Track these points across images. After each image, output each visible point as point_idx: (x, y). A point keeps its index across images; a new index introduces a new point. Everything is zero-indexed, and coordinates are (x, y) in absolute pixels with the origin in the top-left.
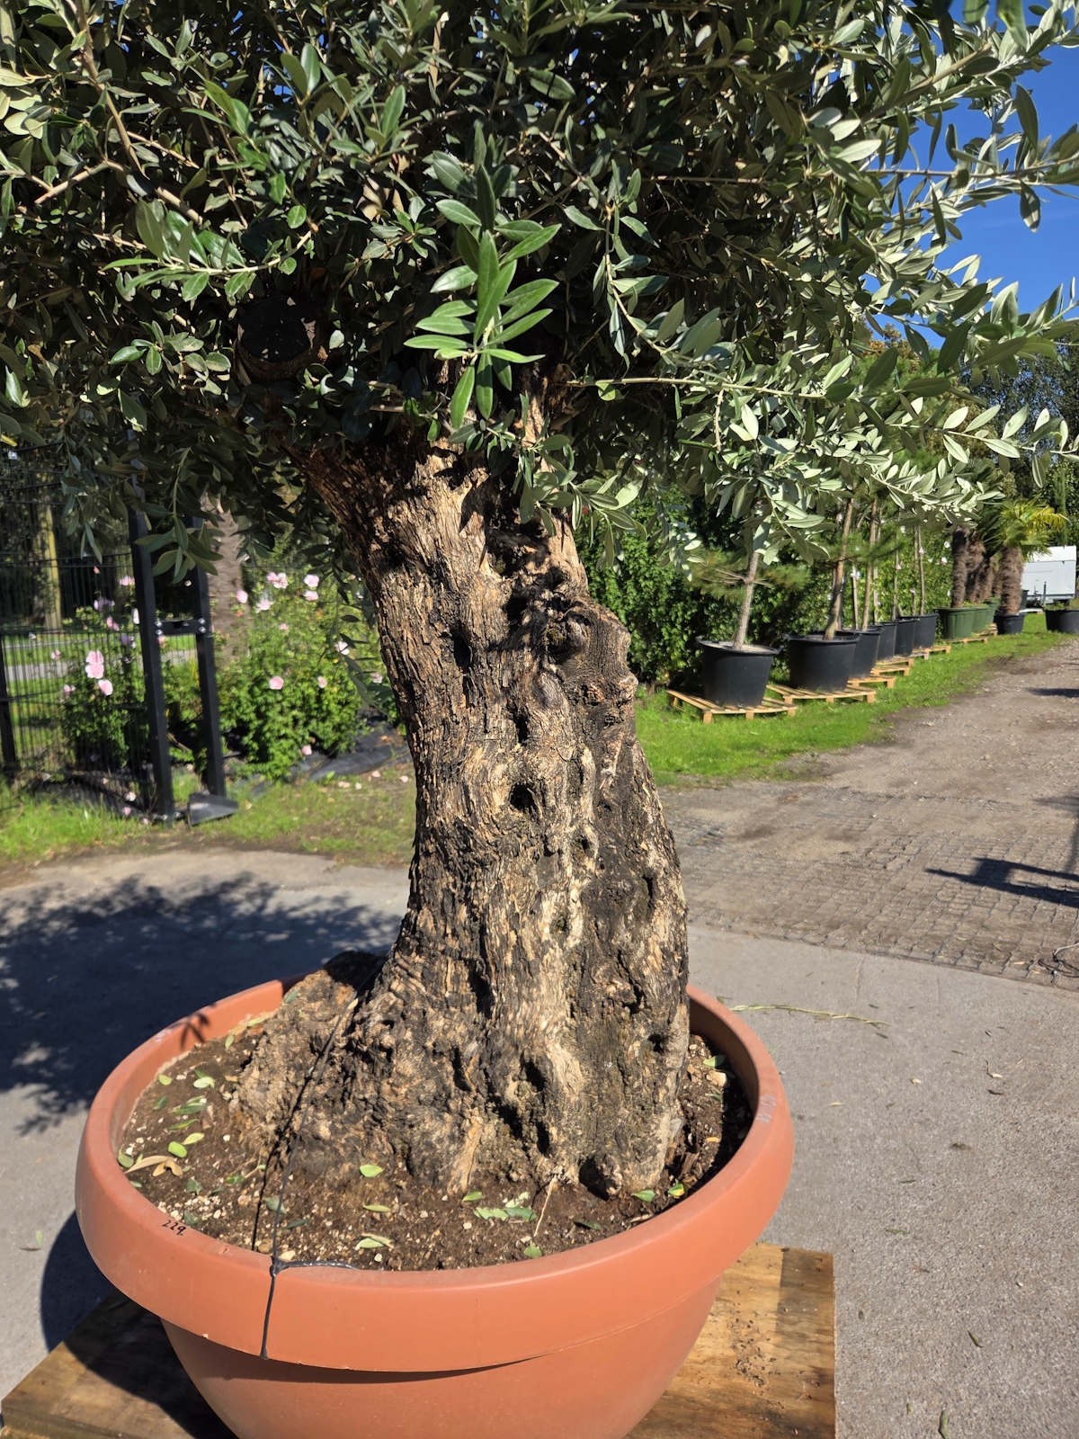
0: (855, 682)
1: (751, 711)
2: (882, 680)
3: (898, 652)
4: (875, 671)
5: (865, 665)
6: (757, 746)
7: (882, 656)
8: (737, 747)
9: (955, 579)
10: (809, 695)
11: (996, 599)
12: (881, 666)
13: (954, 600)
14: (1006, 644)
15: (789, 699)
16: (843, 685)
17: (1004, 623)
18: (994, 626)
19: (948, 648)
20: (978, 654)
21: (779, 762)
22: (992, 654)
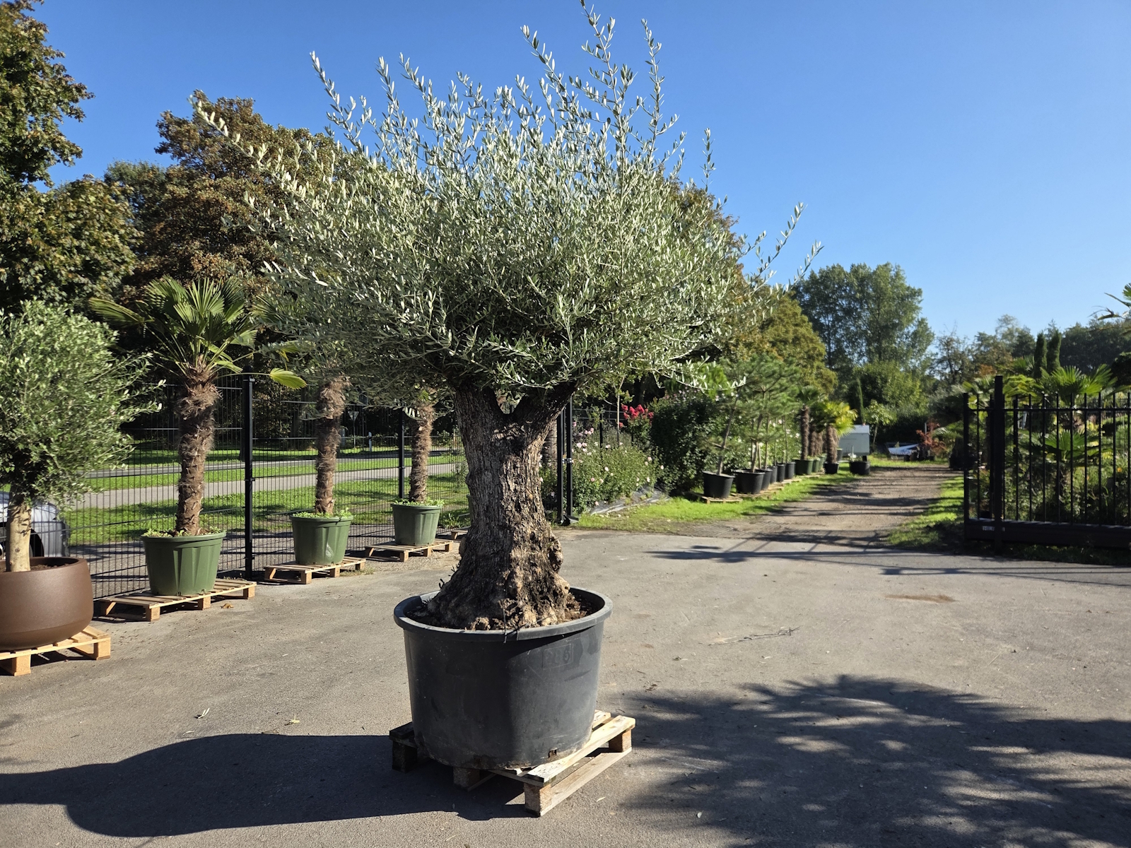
0: (762, 492)
1: (725, 500)
2: (773, 491)
4: (769, 488)
7: (771, 482)
8: (727, 511)
9: (803, 445)
10: (745, 495)
11: (824, 456)
12: (772, 487)
13: (803, 455)
15: (737, 497)
16: (759, 493)
18: (823, 471)
19: (800, 480)
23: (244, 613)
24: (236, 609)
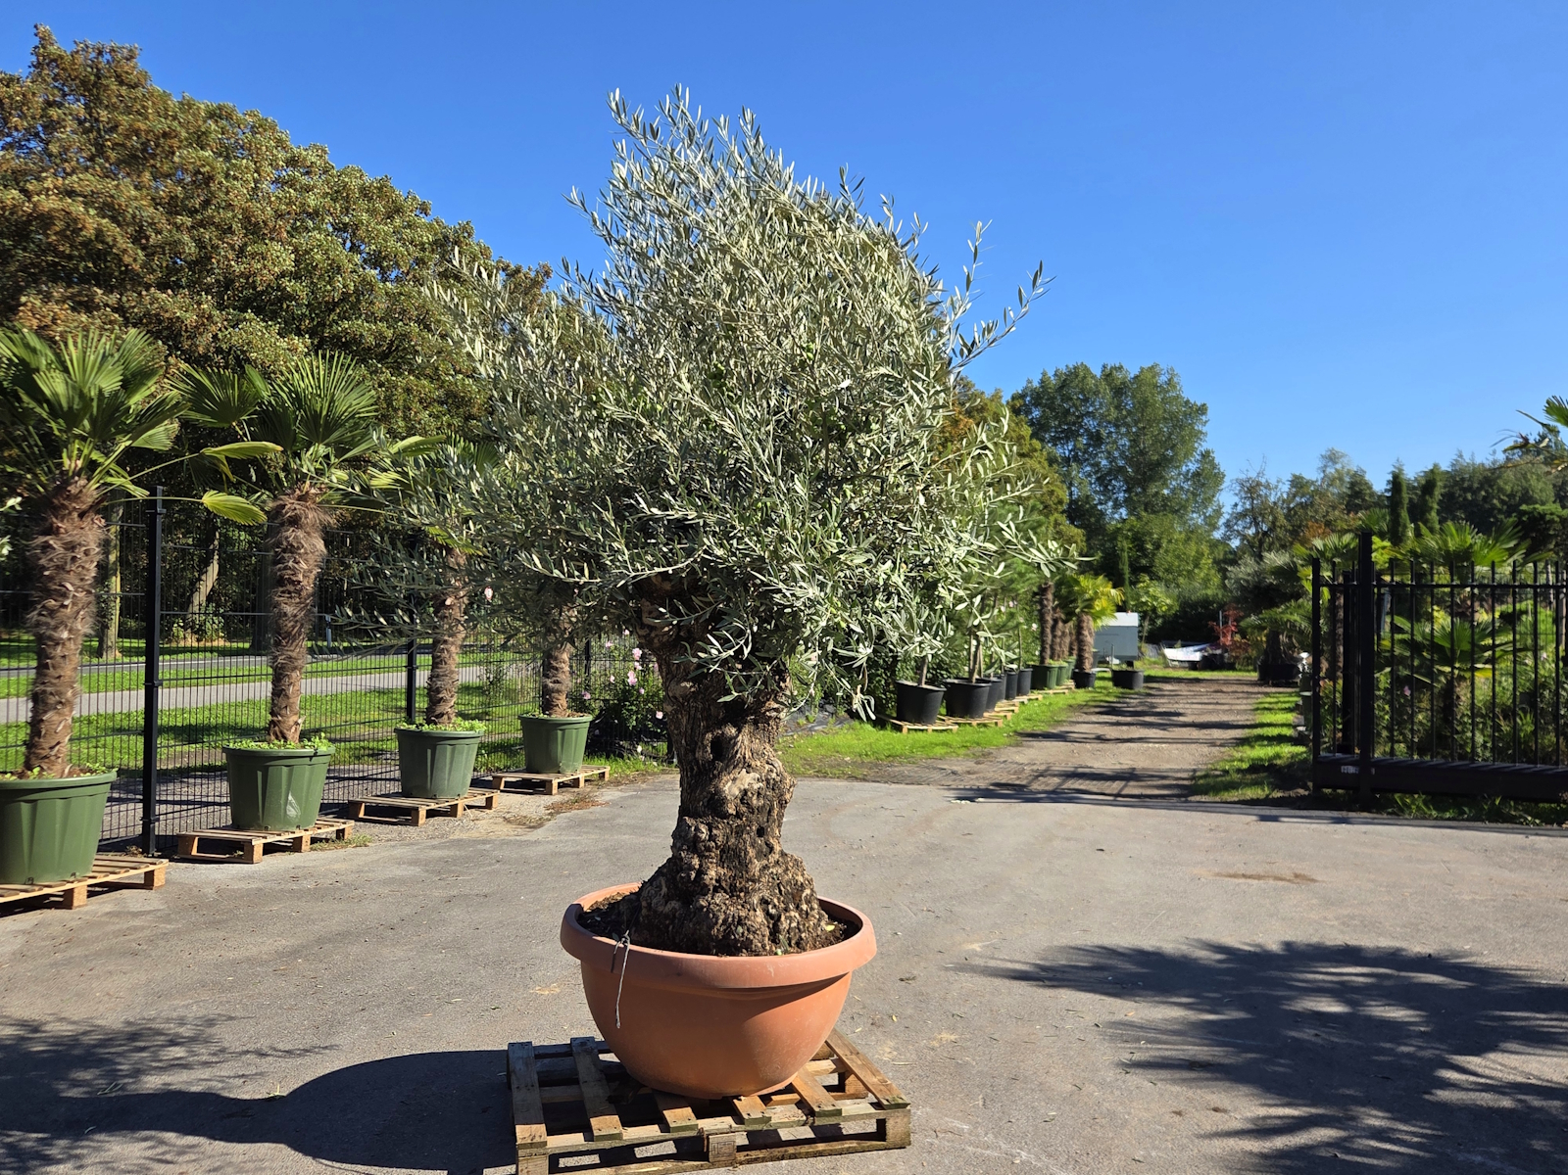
0: (986, 714)
1: (931, 728)
2: (1002, 714)
3: (1008, 697)
4: (996, 709)
5: (991, 705)
6: (945, 744)
7: (999, 698)
8: (937, 745)
9: (1043, 642)
10: (960, 720)
11: (1073, 659)
12: (1002, 706)
13: (1042, 659)
14: (1082, 696)
15: (949, 722)
16: (982, 716)
17: (1082, 679)
18: (1071, 683)
19: (1040, 697)
20: (1062, 702)
21: (963, 751)
22: (1072, 702)
23: (149, 912)
24: (135, 907)
